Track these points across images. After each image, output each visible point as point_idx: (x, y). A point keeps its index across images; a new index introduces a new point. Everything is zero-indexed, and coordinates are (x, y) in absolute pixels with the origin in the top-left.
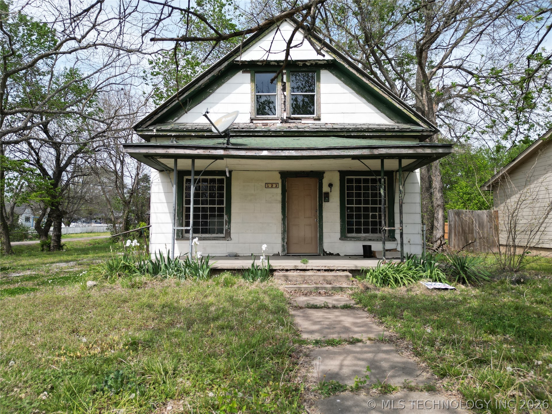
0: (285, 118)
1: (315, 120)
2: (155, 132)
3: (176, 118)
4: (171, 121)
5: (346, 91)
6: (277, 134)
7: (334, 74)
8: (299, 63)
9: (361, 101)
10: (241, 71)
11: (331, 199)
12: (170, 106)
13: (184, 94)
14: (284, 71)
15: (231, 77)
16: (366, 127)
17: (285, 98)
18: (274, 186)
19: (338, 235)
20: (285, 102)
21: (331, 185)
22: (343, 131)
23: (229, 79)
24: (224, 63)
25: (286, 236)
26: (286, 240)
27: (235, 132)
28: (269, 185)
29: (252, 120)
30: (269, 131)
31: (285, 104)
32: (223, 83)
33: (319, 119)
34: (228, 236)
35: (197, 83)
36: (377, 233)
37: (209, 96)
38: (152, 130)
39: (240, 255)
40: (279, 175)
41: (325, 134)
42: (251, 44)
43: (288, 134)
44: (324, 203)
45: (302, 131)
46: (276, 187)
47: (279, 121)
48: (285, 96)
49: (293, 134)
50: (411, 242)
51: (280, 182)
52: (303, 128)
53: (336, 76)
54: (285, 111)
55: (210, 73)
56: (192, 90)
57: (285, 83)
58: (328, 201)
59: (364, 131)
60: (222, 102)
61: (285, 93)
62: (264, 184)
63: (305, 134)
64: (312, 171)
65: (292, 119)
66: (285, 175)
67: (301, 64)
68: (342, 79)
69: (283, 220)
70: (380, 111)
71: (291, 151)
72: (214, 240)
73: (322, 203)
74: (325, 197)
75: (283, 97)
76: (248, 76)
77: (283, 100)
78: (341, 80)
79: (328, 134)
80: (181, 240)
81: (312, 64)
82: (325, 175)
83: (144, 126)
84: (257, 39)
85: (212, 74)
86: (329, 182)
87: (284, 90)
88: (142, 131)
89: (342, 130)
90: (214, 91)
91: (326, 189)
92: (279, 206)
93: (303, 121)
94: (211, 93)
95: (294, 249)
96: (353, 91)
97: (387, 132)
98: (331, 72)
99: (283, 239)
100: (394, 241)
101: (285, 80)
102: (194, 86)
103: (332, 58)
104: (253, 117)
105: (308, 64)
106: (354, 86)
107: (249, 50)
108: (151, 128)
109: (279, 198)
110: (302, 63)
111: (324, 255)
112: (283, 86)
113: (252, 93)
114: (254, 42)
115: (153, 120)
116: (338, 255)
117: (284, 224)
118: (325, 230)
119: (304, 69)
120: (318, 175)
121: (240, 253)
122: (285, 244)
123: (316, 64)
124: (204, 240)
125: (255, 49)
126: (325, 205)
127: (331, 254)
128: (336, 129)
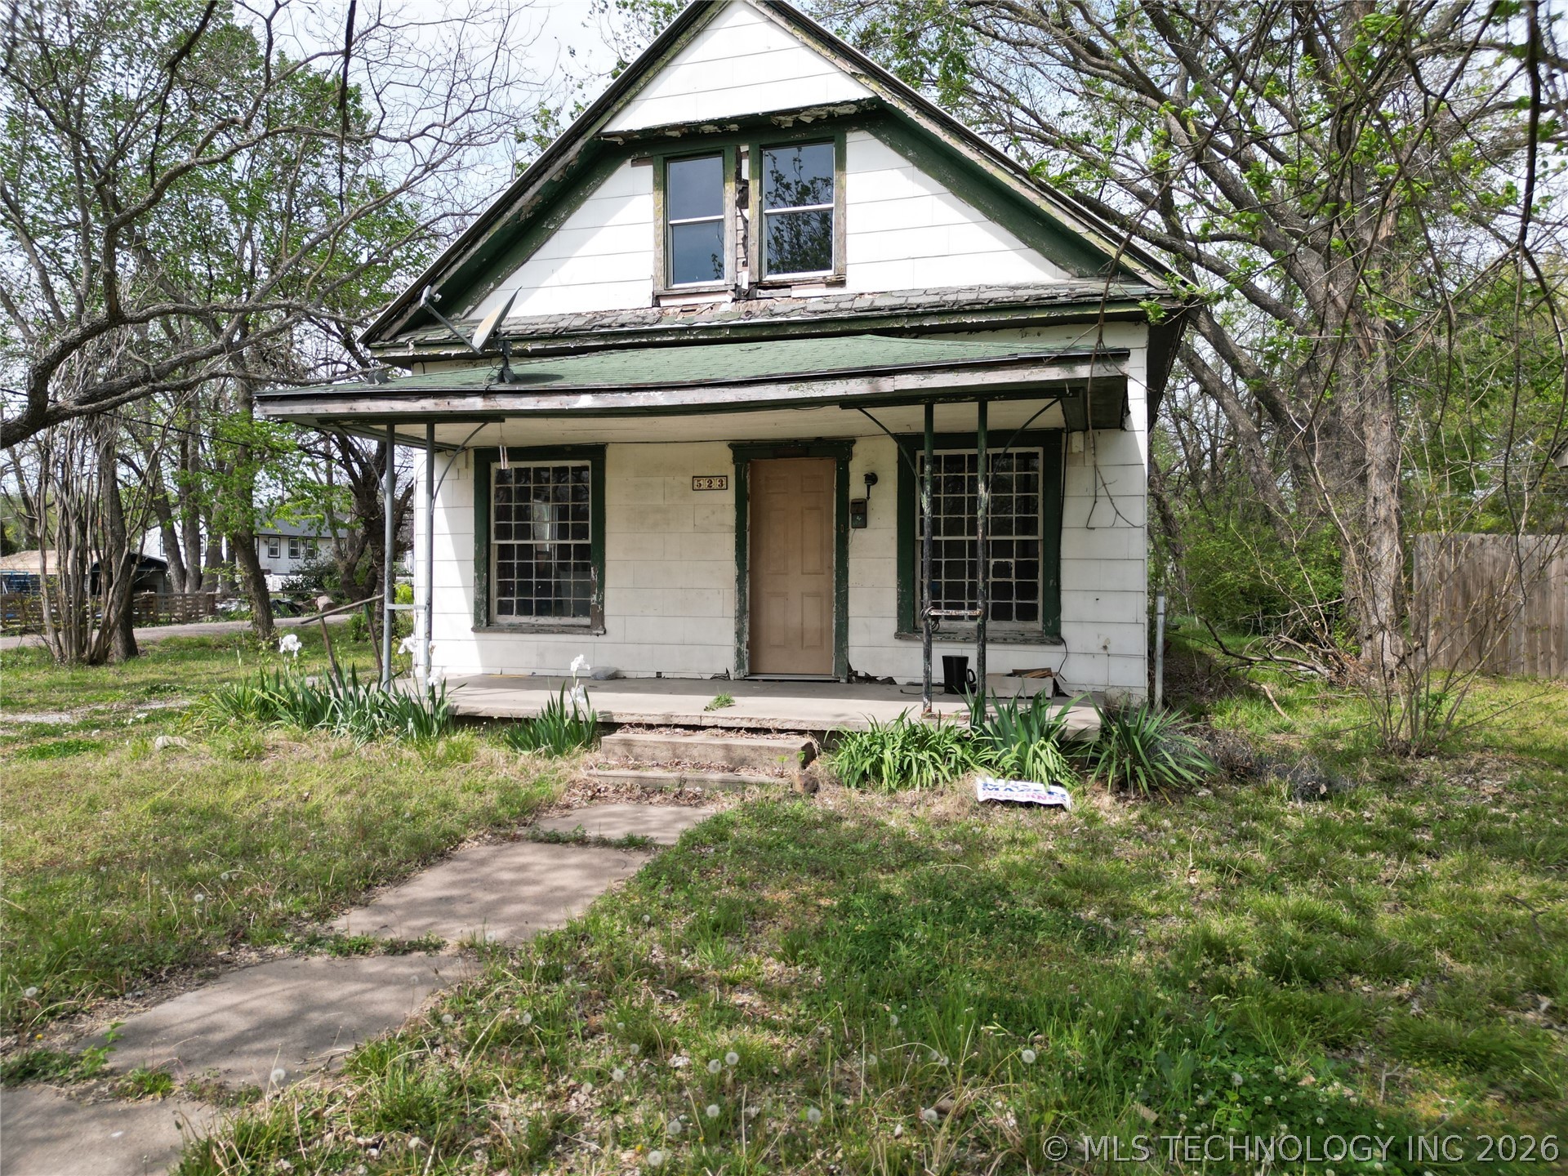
0: (745, 286)
1: (830, 284)
2: (411, 351)
3: (470, 308)
4: (457, 315)
5: (920, 190)
6: (713, 336)
7: (884, 141)
8: (782, 118)
9: (966, 215)
10: (629, 161)
11: (872, 520)
12: (446, 277)
13: (476, 240)
14: (744, 148)
15: (603, 180)
16: (972, 296)
17: (746, 228)
18: (716, 483)
19: (892, 625)
20: (745, 238)
21: (871, 479)
22: (898, 316)
23: (598, 186)
24: (573, 143)
25: (747, 625)
26: (746, 638)
27: (603, 336)
28: (703, 482)
29: (657, 298)
30: (691, 328)
31: (745, 246)
32: (584, 199)
33: (841, 283)
34: (597, 623)
35: (508, 209)
36: (1009, 618)
37: (548, 239)
38: (405, 346)
39: (628, 675)
40: (729, 454)
41: (846, 327)
42: (643, 79)
43: (743, 334)
44: (852, 531)
45: (781, 324)
46: (721, 488)
47: (728, 297)
48: (746, 222)
49: (756, 333)
50: (1111, 650)
51: (730, 471)
52: (785, 314)
53: (891, 146)
54: (745, 264)
55: (540, 176)
56: (497, 227)
57: (746, 182)
58: (864, 525)
59: (962, 311)
60: (581, 252)
61: (746, 213)
62: (688, 480)
63: (791, 331)
64: (819, 439)
65: (765, 288)
66: (746, 453)
67: (789, 121)
68: (910, 154)
69: (740, 579)
70: (1025, 242)
71: (652, 393)
72: (563, 632)
73: (847, 531)
74: (854, 513)
75: (741, 225)
76: (646, 173)
77: (741, 234)
78: (906, 157)
79: (855, 327)
80: (484, 631)
81: (817, 119)
82: (856, 449)
83: (386, 336)
84: (660, 64)
85: (545, 178)
86: (867, 470)
87: (742, 203)
88: (381, 348)
89: (894, 313)
90: (559, 224)
91: (857, 490)
92: (730, 540)
93: (796, 292)
94: (553, 232)
95: (774, 662)
96: (943, 189)
97: (1033, 308)
98: (877, 135)
99: (739, 634)
100: (1056, 644)
101: (745, 175)
102: (500, 216)
103: (869, 95)
104: (661, 289)
105: (809, 120)
106: (944, 172)
107: (639, 98)
108: (402, 340)
109: (730, 517)
110: (790, 119)
111: (849, 681)
112: (741, 192)
113: (656, 220)
114: (650, 73)
115: (406, 318)
116: (890, 681)
117: (741, 590)
118: (853, 609)
119: (798, 136)
120: (838, 449)
121: (629, 668)
122: (744, 649)
123: (831, 115)
124: (537, 632)
125: (654, 95)
126: (856, 536)
127: (869, 679)
128: (879, 309)
